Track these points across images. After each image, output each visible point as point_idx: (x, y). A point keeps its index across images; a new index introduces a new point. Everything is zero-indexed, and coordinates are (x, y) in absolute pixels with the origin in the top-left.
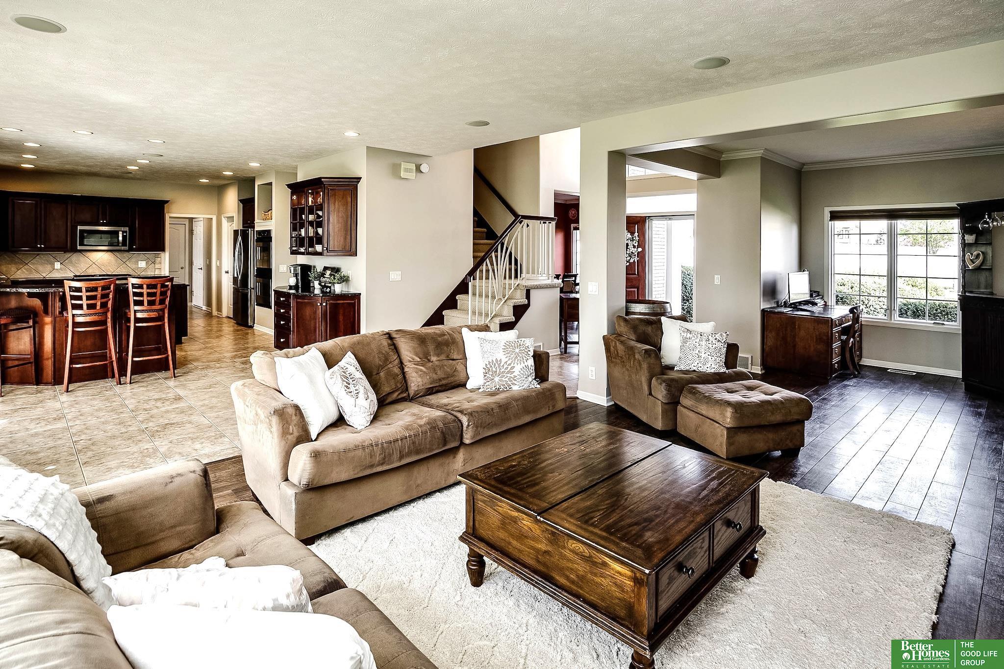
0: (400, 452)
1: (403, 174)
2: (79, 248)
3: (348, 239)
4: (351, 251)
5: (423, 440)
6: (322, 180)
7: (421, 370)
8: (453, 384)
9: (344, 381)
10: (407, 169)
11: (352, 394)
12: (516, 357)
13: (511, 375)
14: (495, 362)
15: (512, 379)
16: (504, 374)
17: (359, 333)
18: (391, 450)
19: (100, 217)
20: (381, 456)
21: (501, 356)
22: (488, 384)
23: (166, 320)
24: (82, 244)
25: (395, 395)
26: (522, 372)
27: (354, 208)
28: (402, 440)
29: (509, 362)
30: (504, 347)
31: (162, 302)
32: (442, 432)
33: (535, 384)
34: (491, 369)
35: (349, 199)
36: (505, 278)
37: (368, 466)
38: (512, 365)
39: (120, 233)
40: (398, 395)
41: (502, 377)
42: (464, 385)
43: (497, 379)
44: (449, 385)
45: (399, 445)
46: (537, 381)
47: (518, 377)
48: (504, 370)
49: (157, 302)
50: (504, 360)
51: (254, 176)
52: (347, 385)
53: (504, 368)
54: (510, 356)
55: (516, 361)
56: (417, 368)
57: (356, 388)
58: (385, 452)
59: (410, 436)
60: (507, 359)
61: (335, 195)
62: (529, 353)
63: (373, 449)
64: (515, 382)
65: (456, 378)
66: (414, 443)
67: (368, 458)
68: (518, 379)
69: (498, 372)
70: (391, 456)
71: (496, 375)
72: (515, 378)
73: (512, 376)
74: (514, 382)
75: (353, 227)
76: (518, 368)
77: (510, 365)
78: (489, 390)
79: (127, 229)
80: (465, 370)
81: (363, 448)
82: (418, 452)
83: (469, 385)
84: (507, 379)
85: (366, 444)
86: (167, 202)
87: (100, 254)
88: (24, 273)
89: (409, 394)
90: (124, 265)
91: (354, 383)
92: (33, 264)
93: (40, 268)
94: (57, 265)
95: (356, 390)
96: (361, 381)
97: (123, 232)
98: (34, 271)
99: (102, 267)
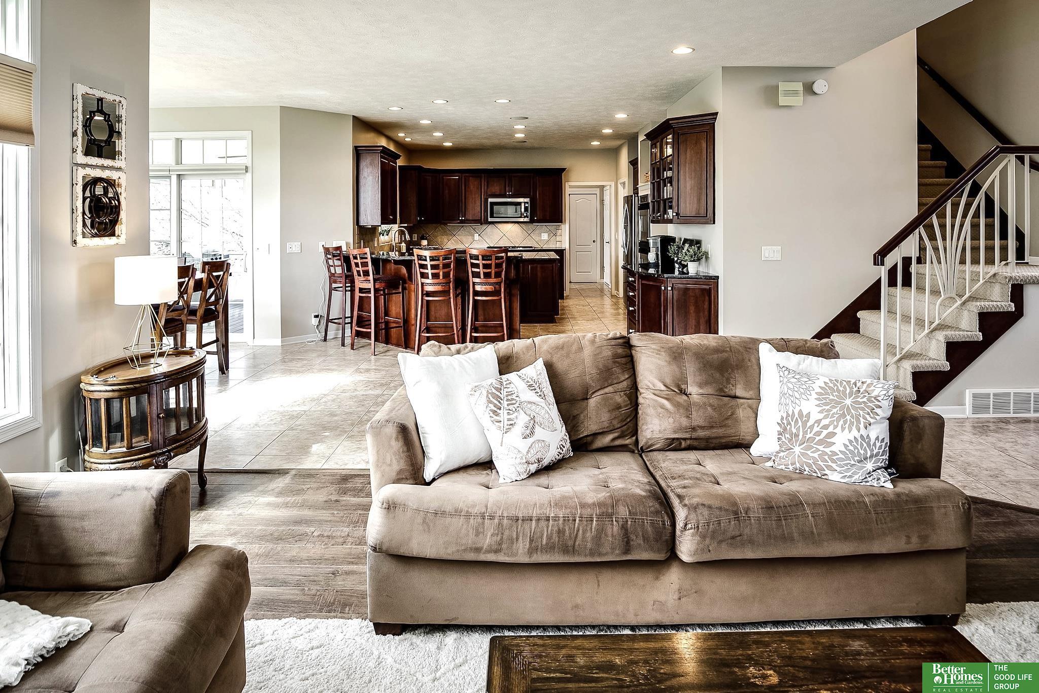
0: (531, 541)
1: (783, 101)
2: (490, 220)
3: (703, 200)
4: (707, 217)
5: (581, 532)
6: (670, 122)
7: (662, 407)
8: (723, 441)
9: (491, 402)
10: (790, 89)
11: (501, 425)
12: (843, 416)
13: (825, 449)
14: (797, 416)
15: (826, 457)
16: (812, 444)
17: (716, 332)
18: (515, 533)
19: (507, 189)
20: (495, 538)
21: (810, 407)
22: (782, 454)
23: (503, 295)
24: (492, 216)
25: (606, 440)
26: (851, 448)
27: (710, 156)
28: (538, 520)
29: (826, 422)
30: (820, 390)
31: (498, 275)
32: (624, 527)
33: (883, 479)
34: (788, 428)
35: (704, 145)
36: (962, 262)
37: (471, 549)
38: (831, 429)
39: (523, 204)
40: (614, 440)
41: (809, 448)
42: (747, 446)
43: (797, 450)
44: (717, 441)
45: (531, 529)
46: (890, 474)
47: (841, 456)
48: (811, 435)
49: (493, 276)
50: (815, 416)
51: (635, 131)
52: (496, 409)
53: (813, 432)
54: (828, 411)
55: (841, 422)
56: (656, 401)
57: (509, 417)
58: (502, 534)
59: (556, 518)
60: (821, 416)
61: (686, 141)
62: (878, 411)
63: (483, 523)
64: (834, 465)
65: (730, 431)
66: (560, 532)
67: (472, 536)
68: (840, 459)
69: (800, 437)
70: (513, 543)
71: (796, 441)
72: (834, 458)
73: (827, 450)
74: (830, 463)
75: (710, 184)
76: (842, 439)
77: (826, 427)
78: (783, 467)
79: (527, 200)
80: (753, 419)
81: (468, 516)
82: (566, 550)
83: (757, 449)
84: (816, 455)
85: (475, 510)
86: (564, 169)
87: (510, 226)
88: (452, 243)
89: (637, 442)
90: (529, 237)
91: (511, 407)
92: (458, 235)
93: (464, 239)
94: (476, 237)
95: (509, 420)
96: (529, 406)
97: (525, 203)
98: (459, 242)
99: (511, 239)
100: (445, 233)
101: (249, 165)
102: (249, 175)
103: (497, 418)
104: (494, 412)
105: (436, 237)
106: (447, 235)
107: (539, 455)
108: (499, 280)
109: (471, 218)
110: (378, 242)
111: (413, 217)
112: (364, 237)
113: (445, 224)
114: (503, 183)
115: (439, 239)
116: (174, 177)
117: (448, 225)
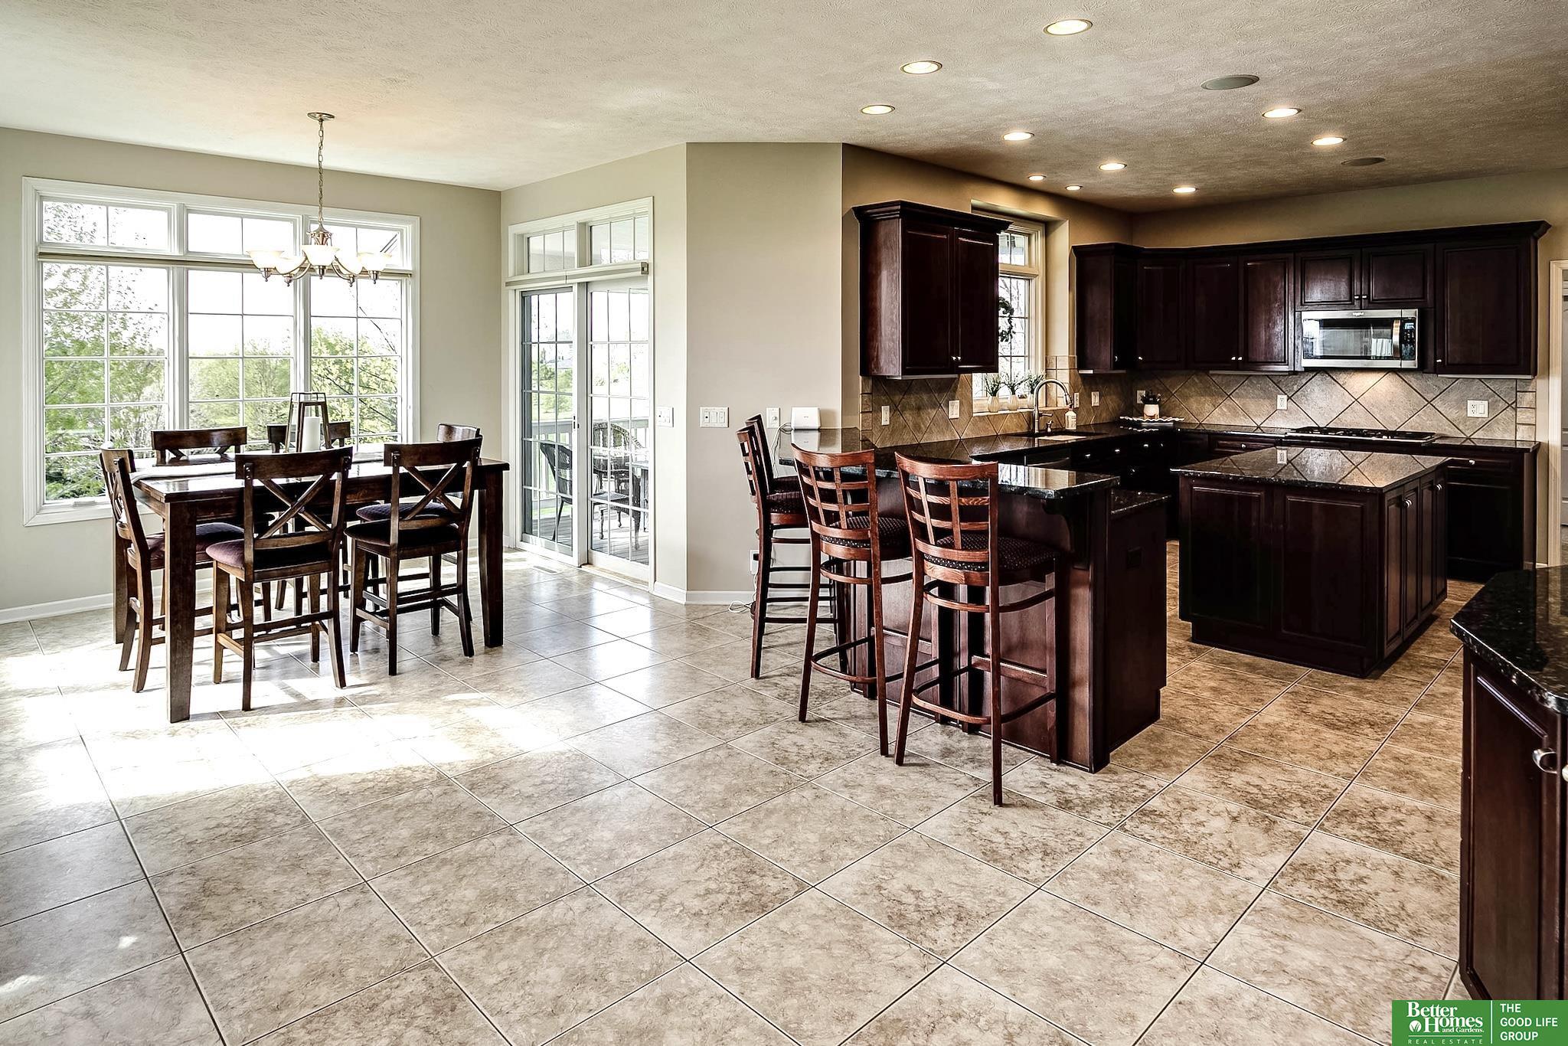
19: (1357, 287)
39: (1397, 325)
79: (1410, 313)
87: (1371, 379)
88: (1224, 414)
90: (1429, 409)
92: (1238, 396)
93: (1252, 406)
94: (1282, 401)
97: (1404, 321)
98: (1240, 412)
99: (1374, 411)
100: (1207, 391)
101: (650, 262)
102: (650, 278)
105: (1187, 398)
106: (1211, 395)
108: (977, 556)
109: (1262, 359)
110: (966, 408)
111: (1106, 355)
112: (897, 398)
113: (1206, 371)
114: (1346, 272)
115: (1193, 404)
116: (575, 288)
117: (1211, 372)
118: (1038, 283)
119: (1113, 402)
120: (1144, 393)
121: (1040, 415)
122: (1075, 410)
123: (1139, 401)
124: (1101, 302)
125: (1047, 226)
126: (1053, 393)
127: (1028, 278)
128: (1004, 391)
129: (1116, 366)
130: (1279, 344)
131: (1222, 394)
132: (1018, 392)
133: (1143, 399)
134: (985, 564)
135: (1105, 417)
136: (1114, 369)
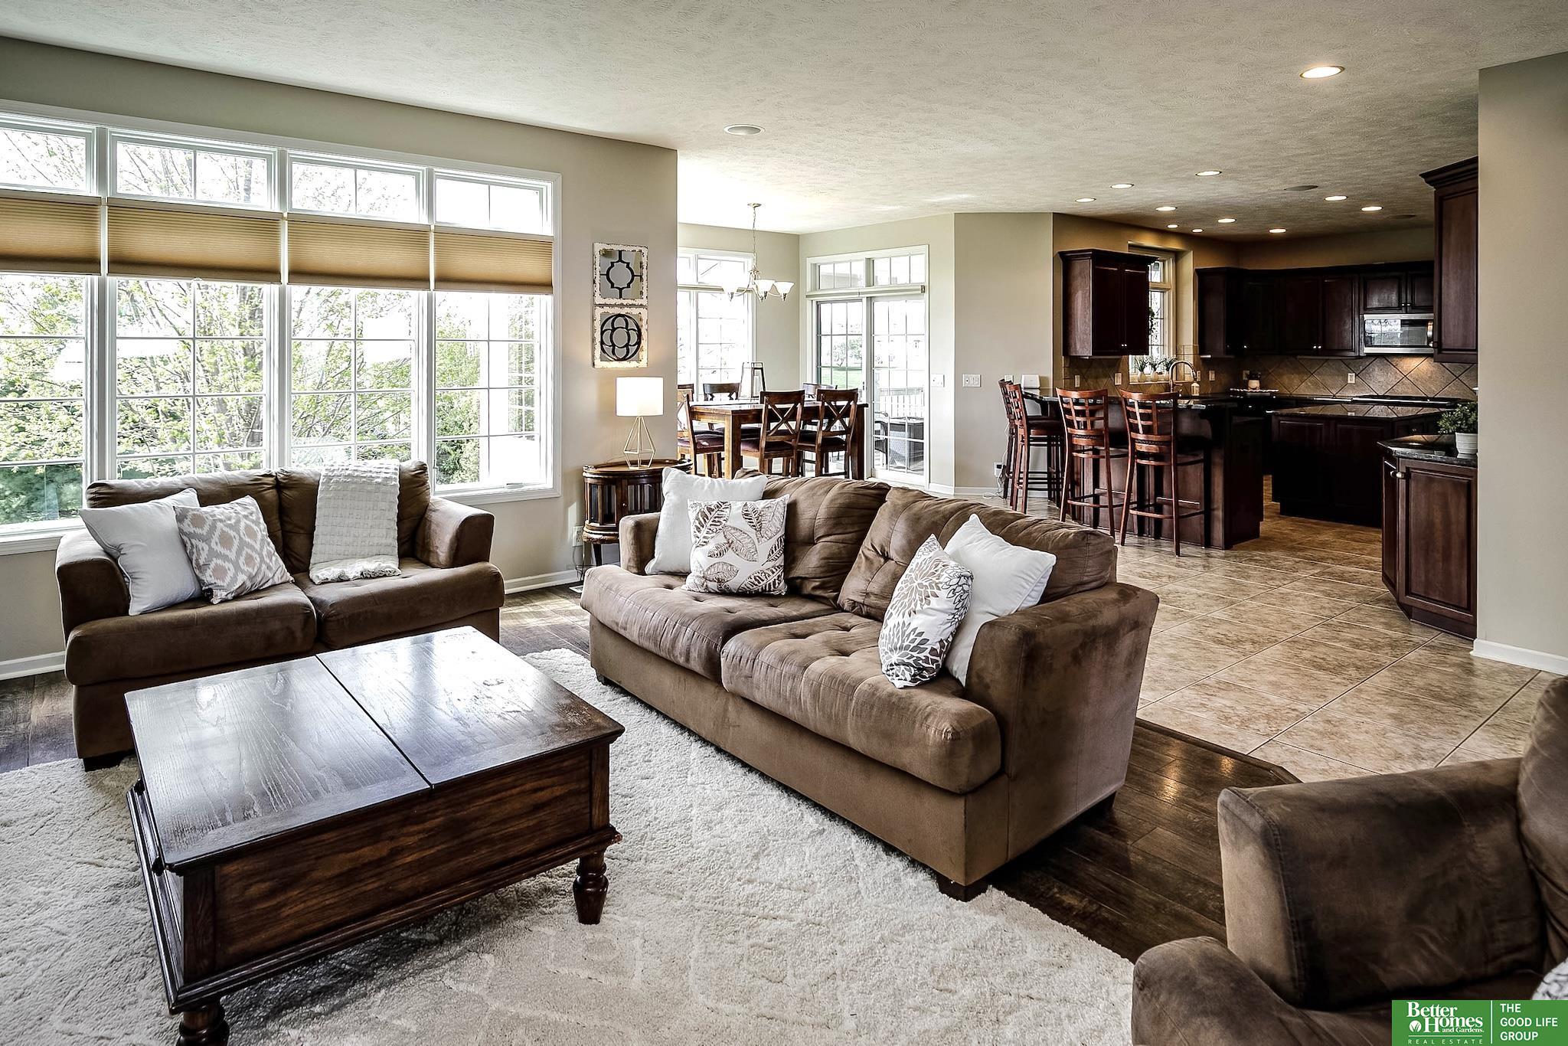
2: (1366, 350)
5: (666, 632)
11: (698, 540)
32: (691, 638)
40: (815, 588)
52: (699, 526)
57: (706, 535)
66: (656, 627)
87: (1416, 361)
89: (836, 598)
90: (1457, 382)
91: (712, 528)
92: (1319, 374)
93: (1329, 381)
94: (1351, 378)
95: (704, 537)
96: (733, 531)
98: (1321, 385)
99: (1418, 383)
101: (927, 284)
102: (926, 295)
103: (697, 533)
104: (698, 528)
105: (1281, 375)
106: (1299, 373)
107: (720, 576)
108: (1166, 438)
109: (1336, 347)
110: (1125, 379)
111: (1220, 345)
112: (1084, 371)
113: (1295, 355)
114: (1396, 286)
115: (1286, 380)
116: (865, 300)
117: (1299, 357)
118: (1172, 293)
119: (1225, 379)
120: (1248, 372)
121: (1174, 385)
122: (1198, 383)
123: (1245, 378)
124: (1217, 305)
125: (1177, 255)
126: (1181, 371)
127: (1163, 291)
128: (1148, 369)
129: (1227, 352)
130: (1348, 336)
131: (1305, 371)
132: (1159, 370)
133: (1247, 376)
134: (1170, 442)
135: (1219, 389)
136: (1227, 354)
